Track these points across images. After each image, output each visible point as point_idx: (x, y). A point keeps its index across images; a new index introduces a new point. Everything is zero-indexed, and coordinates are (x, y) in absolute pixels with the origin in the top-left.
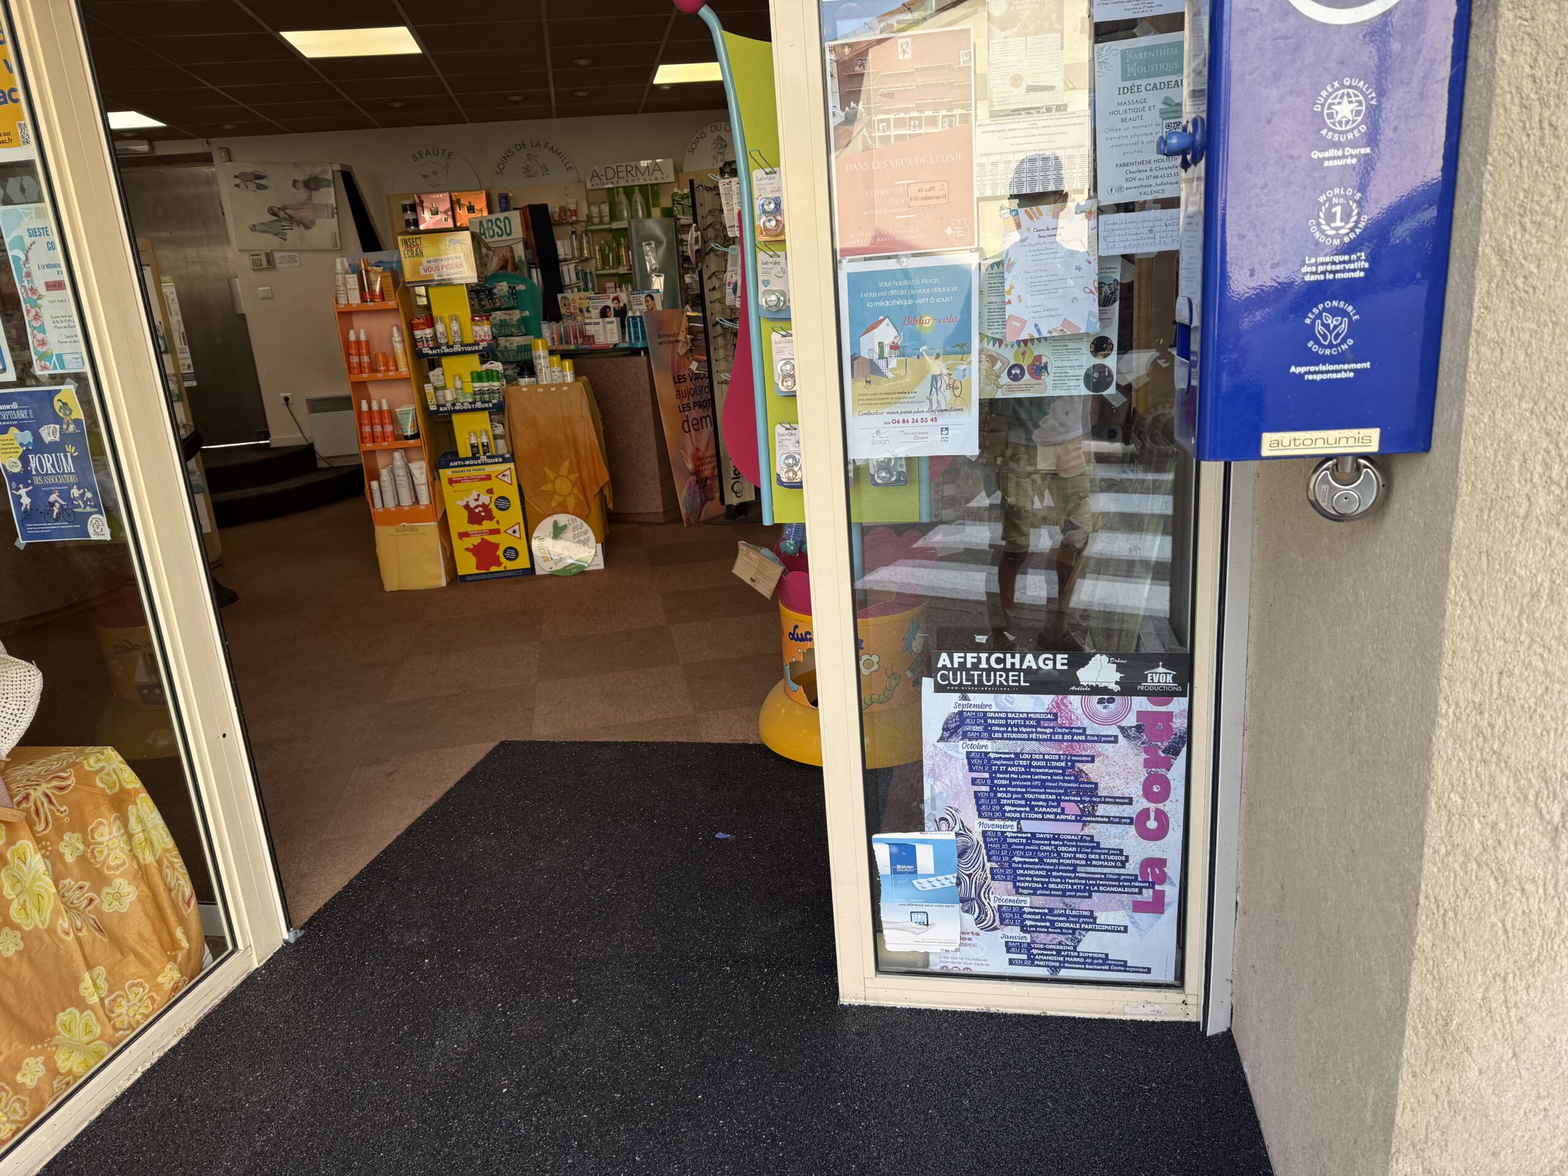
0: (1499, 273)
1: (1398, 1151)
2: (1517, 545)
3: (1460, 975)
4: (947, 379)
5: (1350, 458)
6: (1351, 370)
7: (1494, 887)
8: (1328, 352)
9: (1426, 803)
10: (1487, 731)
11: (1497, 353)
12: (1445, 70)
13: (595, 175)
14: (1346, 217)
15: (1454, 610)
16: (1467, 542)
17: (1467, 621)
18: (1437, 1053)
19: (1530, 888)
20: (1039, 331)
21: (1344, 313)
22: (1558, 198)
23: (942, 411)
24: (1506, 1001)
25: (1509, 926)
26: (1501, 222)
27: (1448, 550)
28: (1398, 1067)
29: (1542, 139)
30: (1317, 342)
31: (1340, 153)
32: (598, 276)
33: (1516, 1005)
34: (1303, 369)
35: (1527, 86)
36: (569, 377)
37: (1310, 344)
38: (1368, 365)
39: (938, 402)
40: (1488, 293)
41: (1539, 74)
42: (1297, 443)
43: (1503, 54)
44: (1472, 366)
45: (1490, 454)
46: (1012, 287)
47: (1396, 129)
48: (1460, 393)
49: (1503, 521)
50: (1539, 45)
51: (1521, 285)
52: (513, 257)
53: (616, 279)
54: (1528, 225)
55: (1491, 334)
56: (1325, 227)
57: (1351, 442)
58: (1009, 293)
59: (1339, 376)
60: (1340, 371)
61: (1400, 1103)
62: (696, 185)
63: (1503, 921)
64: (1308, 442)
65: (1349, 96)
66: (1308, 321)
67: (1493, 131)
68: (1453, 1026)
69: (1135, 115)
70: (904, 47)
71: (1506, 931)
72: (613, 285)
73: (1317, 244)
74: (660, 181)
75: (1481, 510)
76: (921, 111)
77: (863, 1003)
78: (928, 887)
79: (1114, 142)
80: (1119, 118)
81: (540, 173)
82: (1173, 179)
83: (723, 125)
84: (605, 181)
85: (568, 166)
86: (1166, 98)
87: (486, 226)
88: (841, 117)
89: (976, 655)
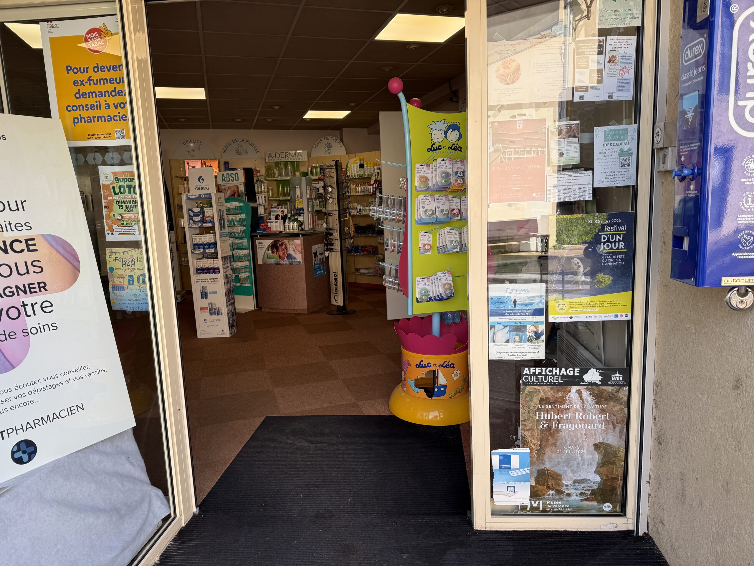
6: (753, 255)
13: (270, 155)
14: (753, 202)
21: (750, 235)
30: (742, 245)
34: (737, 254)
37: (740, 245)
42: (734, 281)
56: (745, 205)
57: (753, 281)
59: (750, 257)
60: (749, 255)
64: (739, 281)
65: (753, 161)
66: (739, 237)
69: (609, 154)
70: (520, 124)
73: (742, 210)
74: (300, 160)
76: (525, 149)
77: (485, 529)
78: (516, 474)
79: (601, 164)
80: (603, 155)
81: (244, 153)
82: (623, 179)
83: (330, 137)
84: (275, 159)
85: (257, 151)
86: (621, 149)
87: (225, 176)
88: (492, 149)
89: (540, 369)
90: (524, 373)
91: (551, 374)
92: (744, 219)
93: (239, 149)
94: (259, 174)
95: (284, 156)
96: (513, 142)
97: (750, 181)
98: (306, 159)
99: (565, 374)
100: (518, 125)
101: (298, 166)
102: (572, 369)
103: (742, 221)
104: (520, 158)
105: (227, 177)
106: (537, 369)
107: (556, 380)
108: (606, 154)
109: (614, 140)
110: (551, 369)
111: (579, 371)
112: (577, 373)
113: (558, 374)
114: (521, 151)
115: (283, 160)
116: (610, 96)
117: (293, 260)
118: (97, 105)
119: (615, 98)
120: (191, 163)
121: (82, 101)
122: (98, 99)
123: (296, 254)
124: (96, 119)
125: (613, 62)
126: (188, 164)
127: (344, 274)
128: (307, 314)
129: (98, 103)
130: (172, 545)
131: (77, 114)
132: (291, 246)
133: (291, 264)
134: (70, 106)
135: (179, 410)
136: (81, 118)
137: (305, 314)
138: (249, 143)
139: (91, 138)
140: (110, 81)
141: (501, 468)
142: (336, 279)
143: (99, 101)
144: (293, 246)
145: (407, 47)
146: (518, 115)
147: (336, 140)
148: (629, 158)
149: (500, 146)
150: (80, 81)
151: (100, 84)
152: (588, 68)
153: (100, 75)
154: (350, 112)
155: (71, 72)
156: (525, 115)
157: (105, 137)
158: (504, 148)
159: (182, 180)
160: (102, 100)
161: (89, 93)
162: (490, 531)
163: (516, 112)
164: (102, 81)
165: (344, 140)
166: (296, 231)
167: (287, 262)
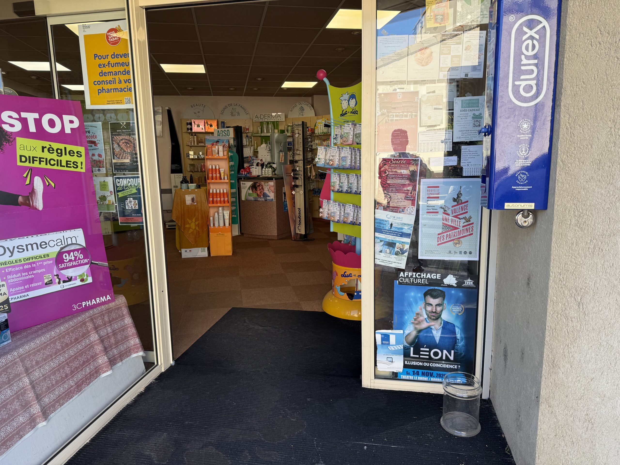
0: (562, 166)
1: (542, 402)
2: (568, 232)
3: (557, 347)
5: (526, 210)
6: (527, 188)
7: (565, 321)
8: (521, 183)
9: (547, 300)
10: (562, 279)
11: (562, 185)
12: (549, 118)
13: (256, 117)
14: (526, 151)
15: (553, 249)
16: (556, 231)
17: (557, 251)
18: (552, 370)
19: (573, 320)
21: (525, 174)
22: (575, 150)
24: (569, 352)
25: (569, 331)
26: (562, 155)
27: (552, 234)
28: (541, 377)
29: (571, 136)
30: (519, 181)
31: (524, 136)
33: (571, 353)
34: (515, 187)
35: (568, 125)
37: (517, 181)
38: (531, 187)
40: (560, 171)
41: (570, 122)
42: (514, 206)
43: (562, 116)
44: (557, 188)
45: (561, 209)
47: (537, 131)
48: (554, 194)
49: (565, 226)
50: (569, 115)
51: (567, 169)
54: (569, 155)
55: (561, 181)
56: (521, 153)
57: (527, 206)
59: (524, 189)
60: (524, 188)
61: (542, 388)
63: (567, 330)
65: (526, 123)
66: (516, 175)
67: (560, 134)
68: (555, 362)
69: (465, 117)
70: (400, 95)
71: (568, 332)
73: (519, 157)
74: (279, 121)
75: (559, 223)
76: (403, 113)
77: (370, 388)
78: (393, 349)
79: (459, 125)
80: (460, 118)
81: (236, 115)
82: (475, 136)
83: (303, 102)
84: (260, 119)
85: (247, 113)
86: (474, 114)
87: (220, 132)
88: (380, 113)
89: (412, 273)
90: (400, 276)
91: (420, 277)
92: (519, 163)
93: (233, 111)
94: (247, 131)
95: (267, 117)
96: (395, 108)
97: (524, 137)
98: (284, 120)
99: (430, 278)
100: (398, 96)
101: (278, 125)
102: (435, 275)
103: (518, 164)
104: (400, 120)
105: (221, 133)
106: (410, 273)
107: (423, 282)
108: (463, 118)
109: (469, 107)
110: (420, 274)
111: (440, 276)
112: (439, 277)
113: (425, 277)
114: (400, 115)
115: (266, 120)
116: (466, 75)
117: (268, 198)
118: (113, 80)
119: (470, 76)
120: (197, 122)
121: (104, 78)
122: (114, 77)
123: (270, 193)
124: (112, 90)
125: (469, 50)
126: (194, 122)
127: (306, 209)
128: (277, 240)
129: (114, 79)
130: (154, 382)
131: (100, 87)
132: (266, 187)
133: (266, 200)
134: (96, 82)
135: (163, 291)
136: (103, 90)
137: (276, 240)
138: (241, 107)
139: (109, 103)
140: (122, 64)
141: (382, 343)
142: (300, 213)
143: (115, 78)
144: (268, 187)
145: (352, 33)
146: (398, 88)
147: (307, 105)
148: (480, 121)
149: (385, 111)
150: (103, 64)
151: (116, 66)
152: (450, 54)
153: (116, 60)
154: (317, 82)
155: (97, 58)
156: (403, 88)
157: (118, 103)
158: (388, 112)
159: (190, 134)
160: (117, 77)
161: (108, 72)
162: (374, 389)
163: (396, 87)
164: (117, 64)
165: (315, 105)
166: (270, 175)
167: (263, 199)
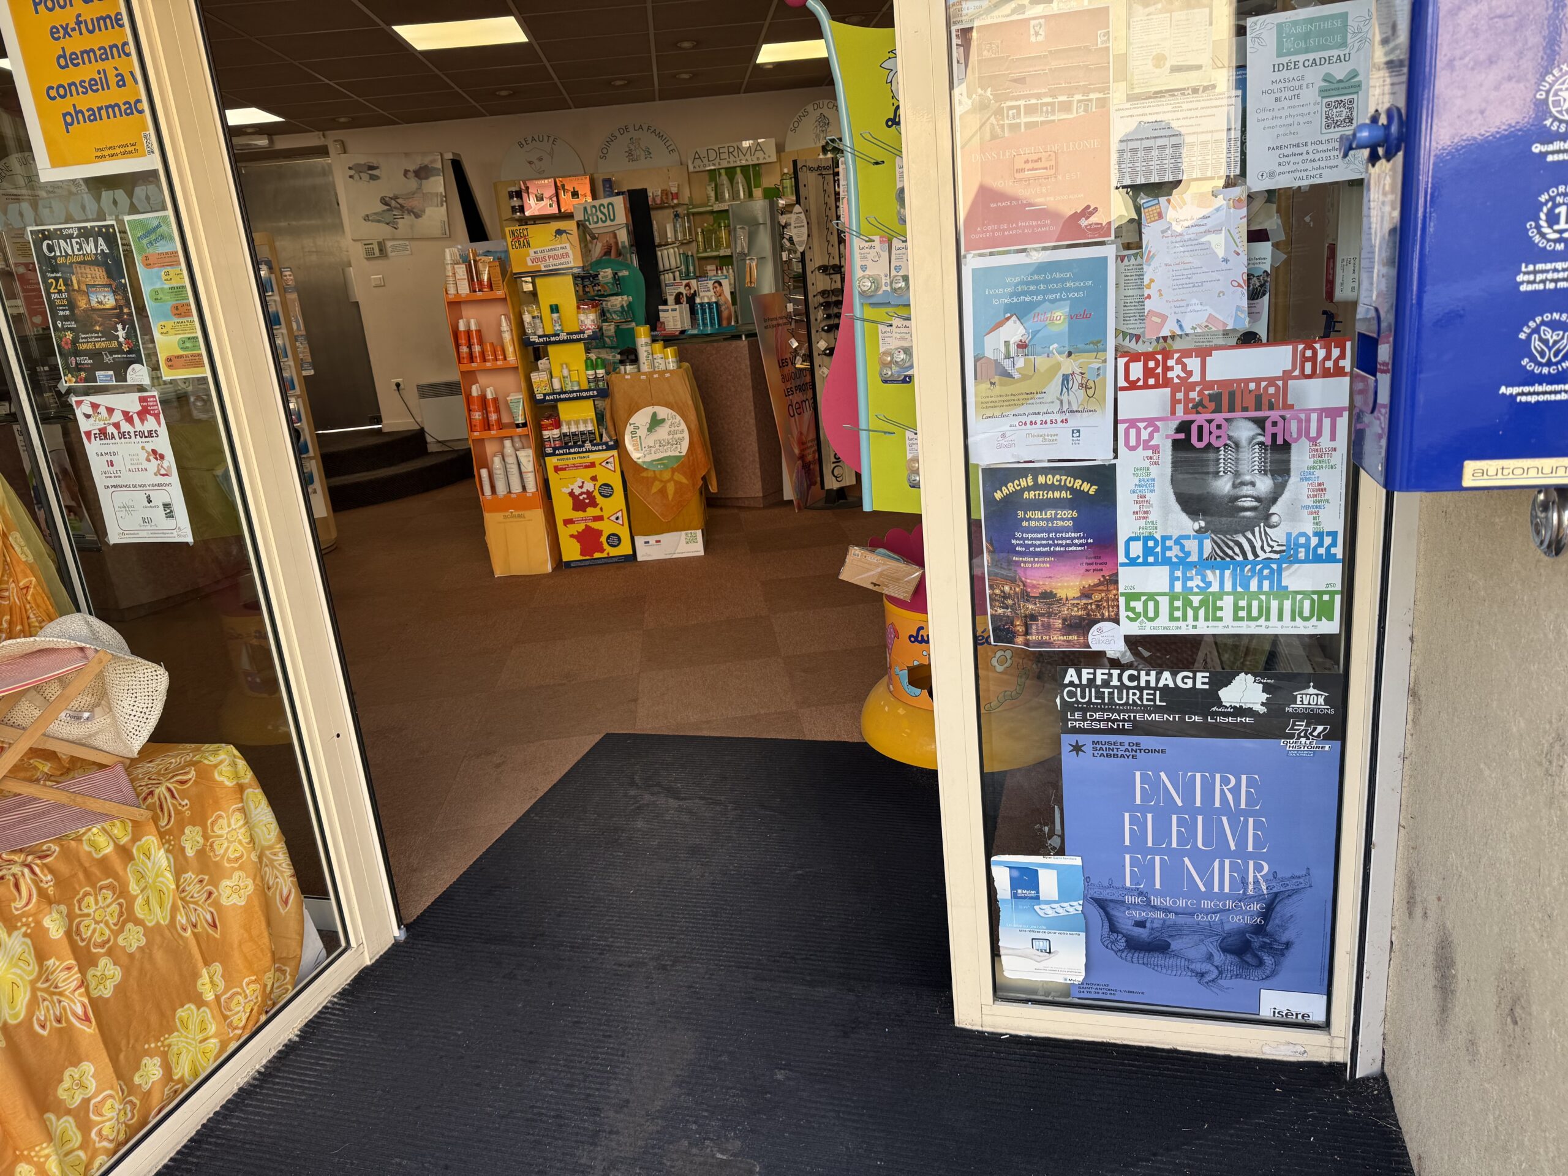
4: (1079, 378)
8: (1545, 370)
13: (697, 157)
20: (1181, 327)
21: (1565, 327)
23: (1072, 411)
30: (1533, 359)
31: (1566, 146)
32: (700, 259)
34: (1515, 390)
36: (672, 365)
37: (1526, 360)
39: (1069, 403)
42: (1506, 472)
46: (1152, 281)
52: (617, 243)
53: (717, 262)
56: (1546, 230)
57: (1567, 471)
58: (1149, 286)
59: (1558, 397)
60: (1556, 392)
62: (799, 166)
64: (1518, 472)
66: (1522, 336)
69: (1291, 93)
70: (1037, 29)
72: (714, 267)
73: (1536, 248)
74: (761, 161)
76: (1054, 96)
77: (980, 1029)
78: (1051, 913)
79: (1266, 123)
80: (1273, 96)
81: (643, 157)
83: (826, 102)
84: (707, 163)
85: (670, 148)
86: (1328, 74)
87: (589, 212)
88: (968, 105)
89: (1106, 672)
90: (1066, 681)
91: (1135, 684)
92: (1540, 277)
93: (632, 147)
94: (675, 201)
95: (726, 156)
97: (1563, 151)
98: (774, 158)
100: (1032, 32)
102: (1191, 675)
103: (1534, 282)
106: (1099, 672)
107: (1148, 700)
108: (1283, 95)
109: (1307, 51)
110: (1135, 673)
111: (1207, 680)
112: (1203, 683)
113: (1153, 684)
114: (1043, 105)
115: (725, 164)
118: (100, 79)
120: (535, 186)
121: (74, 74)
122: (101, 65)
124: (103, 112)
126: (528, 189)
128: (764, 508)
129: (102, 75)
130: (333, 1004)
131: (67, 105)
134: (52, 88)
136: (77, 113)
138: (654, 131)
141: (1015, 896)
143: (104, 71)
146: (1032, 3)
150: (62, 26)
151: (100, 30)
153: (97, 9)
155: (42, 8)
157: (125, 153)
158: (998, 98)
160: (109, 65)
161: (82, 53)
162: (991, 1034)
164: (101, 22)
